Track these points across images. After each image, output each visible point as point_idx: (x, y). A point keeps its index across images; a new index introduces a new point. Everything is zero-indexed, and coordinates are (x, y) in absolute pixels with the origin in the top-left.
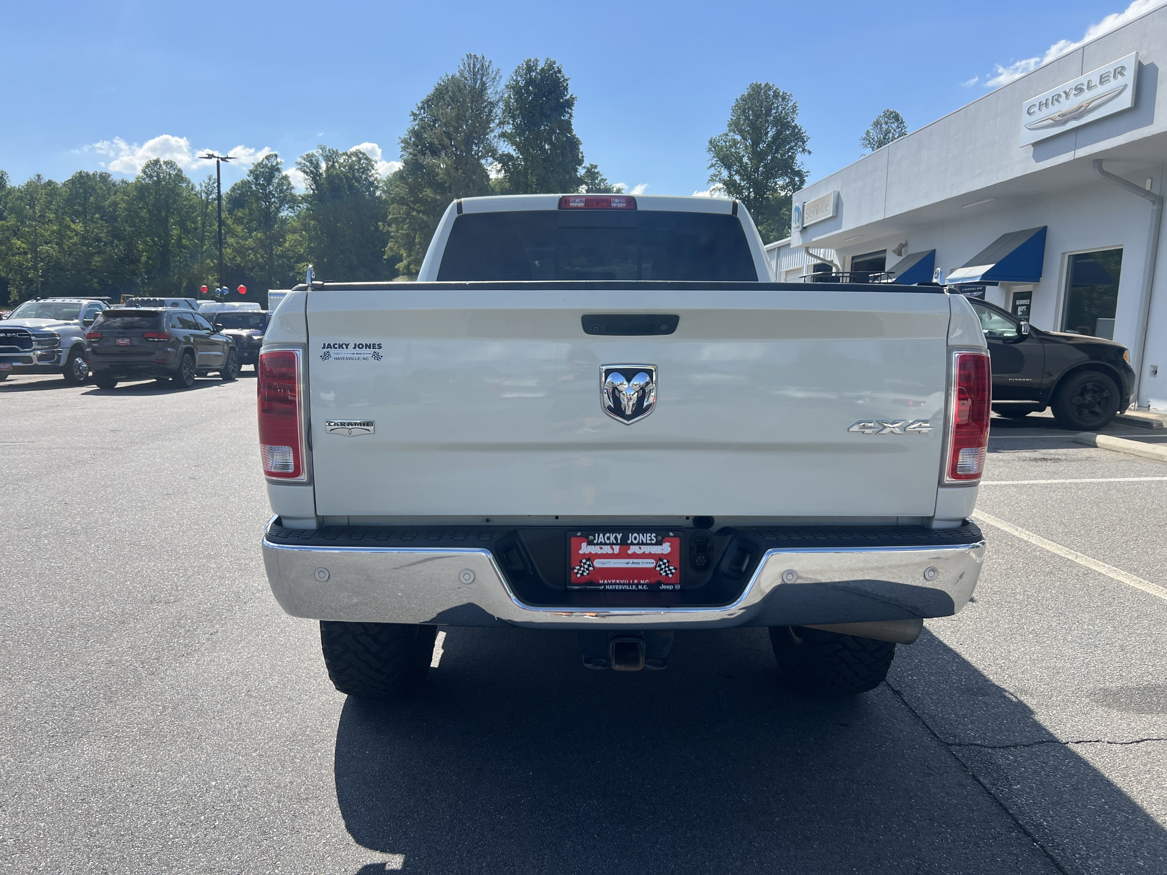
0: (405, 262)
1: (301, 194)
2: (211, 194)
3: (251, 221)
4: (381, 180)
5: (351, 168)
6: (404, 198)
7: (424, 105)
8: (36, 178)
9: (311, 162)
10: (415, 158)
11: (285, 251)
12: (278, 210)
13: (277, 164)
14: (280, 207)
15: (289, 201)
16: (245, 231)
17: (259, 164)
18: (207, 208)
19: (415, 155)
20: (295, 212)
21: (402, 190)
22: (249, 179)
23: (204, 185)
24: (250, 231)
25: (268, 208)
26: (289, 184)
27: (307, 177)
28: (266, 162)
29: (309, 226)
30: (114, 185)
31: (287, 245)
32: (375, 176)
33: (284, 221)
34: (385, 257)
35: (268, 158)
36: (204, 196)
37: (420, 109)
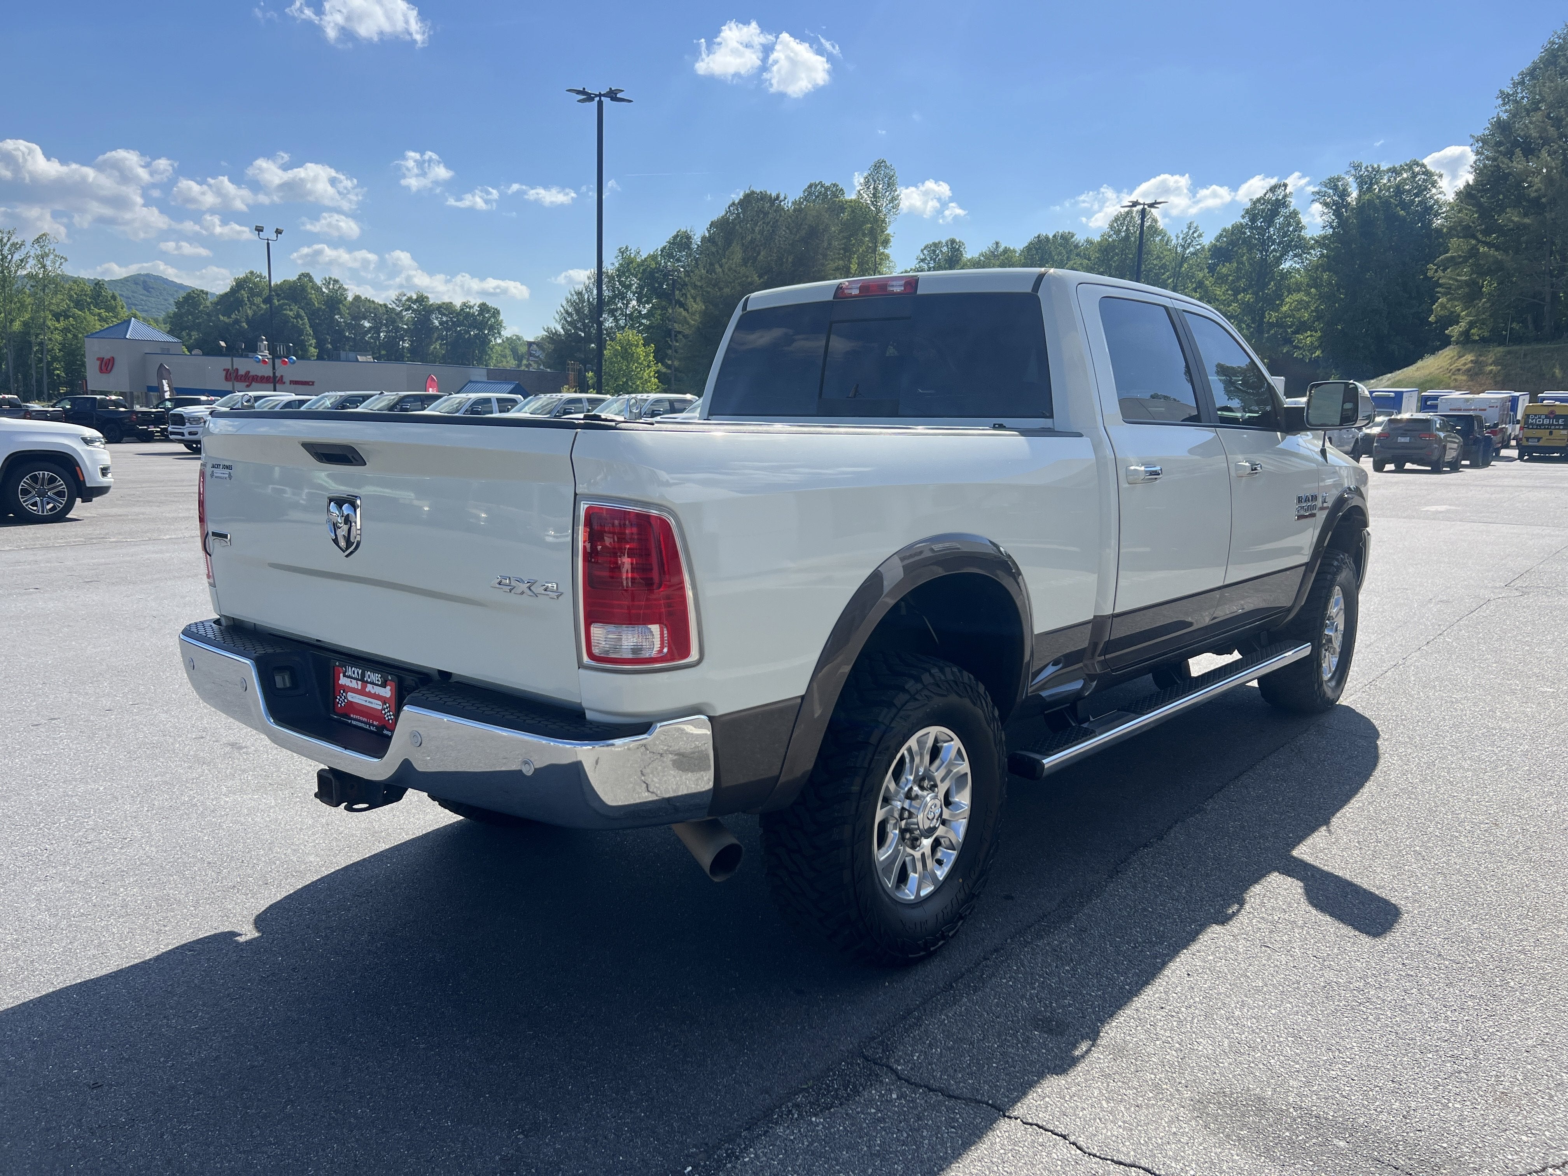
0: (1463, 324)
1: (1315, 236)
2: (1188, 247)
3: (1238, 279)
4: (1446, 203)
5: (1399, 190)
6: (1471, 227)
7: (1523, 78)
8: (994, 246)
9: (1335, 188)
10: (1496, 163)
11: (1281, 318)
12: (1278, 261)
13: (1285, 196)
14: (1282, 256)
15: (1297, 247)
16: (1230, 292)
17: (1258, 200)
18: (1181, 266)
19: (1494, 159)
20: (1302, 262)
21: (1470, 216)
22: (1242, 221)
23: (1181, 236)
24: (1236, 292)
25: (1264, 260)
26: (1299, 222)
27: (1326, 211)
28: (1270, 195)
29: (1321, 280)
30: (1077, 246)
31: (1284, 309)
32: (1435, 198)
33: (1285, 275)
34: (1432, 319)
35: (1273, 189)
36: (1179, 249)
37: (1515, 85)
